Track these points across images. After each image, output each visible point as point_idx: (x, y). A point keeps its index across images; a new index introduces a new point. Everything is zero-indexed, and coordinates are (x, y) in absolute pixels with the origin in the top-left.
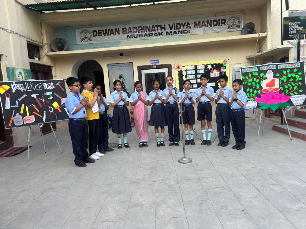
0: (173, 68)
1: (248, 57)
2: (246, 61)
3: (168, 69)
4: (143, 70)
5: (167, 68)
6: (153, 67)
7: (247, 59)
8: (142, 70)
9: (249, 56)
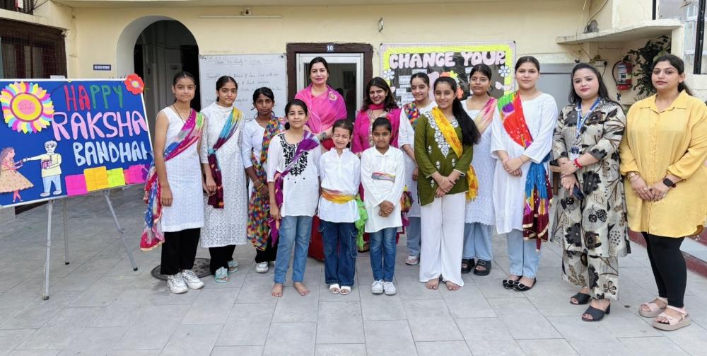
0: (375, 54)
1: (563, 41)
2: (559, 49)
3: (362, 54)
4: (301, 55)
5: (360, 53)
6: (326, 47)
7: (559, 44)
8: (298, 55)
9: (565, 38)
